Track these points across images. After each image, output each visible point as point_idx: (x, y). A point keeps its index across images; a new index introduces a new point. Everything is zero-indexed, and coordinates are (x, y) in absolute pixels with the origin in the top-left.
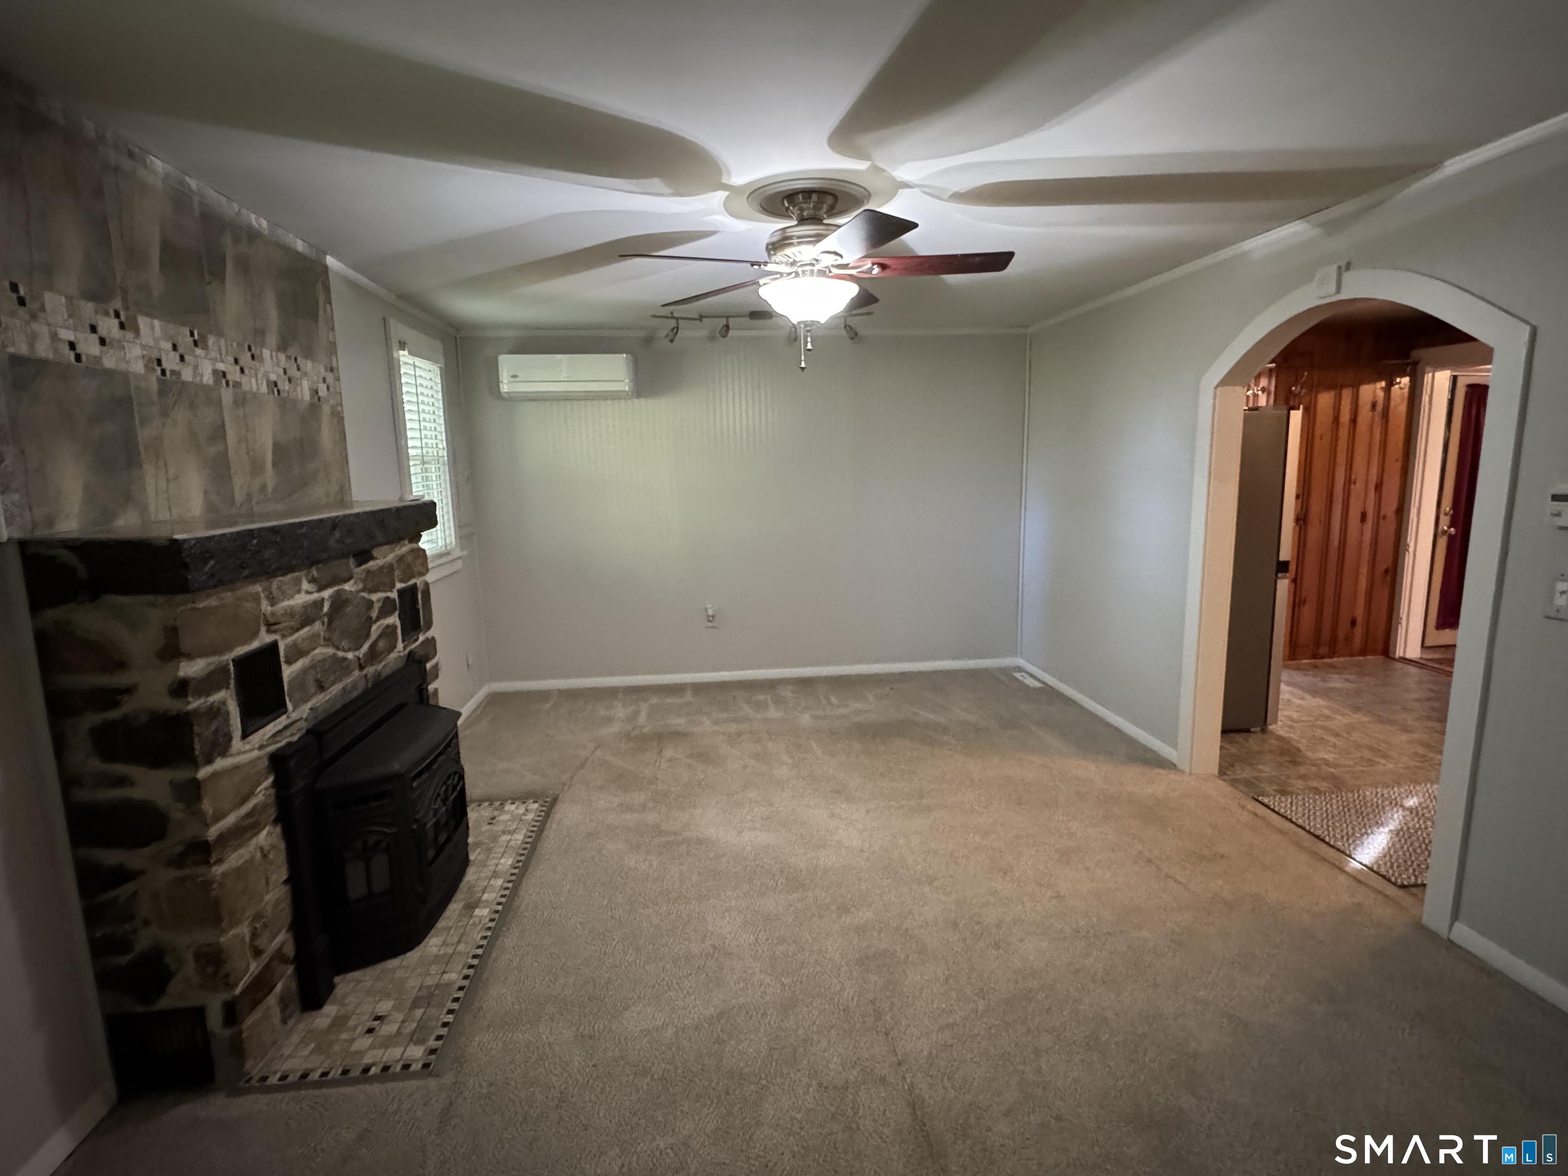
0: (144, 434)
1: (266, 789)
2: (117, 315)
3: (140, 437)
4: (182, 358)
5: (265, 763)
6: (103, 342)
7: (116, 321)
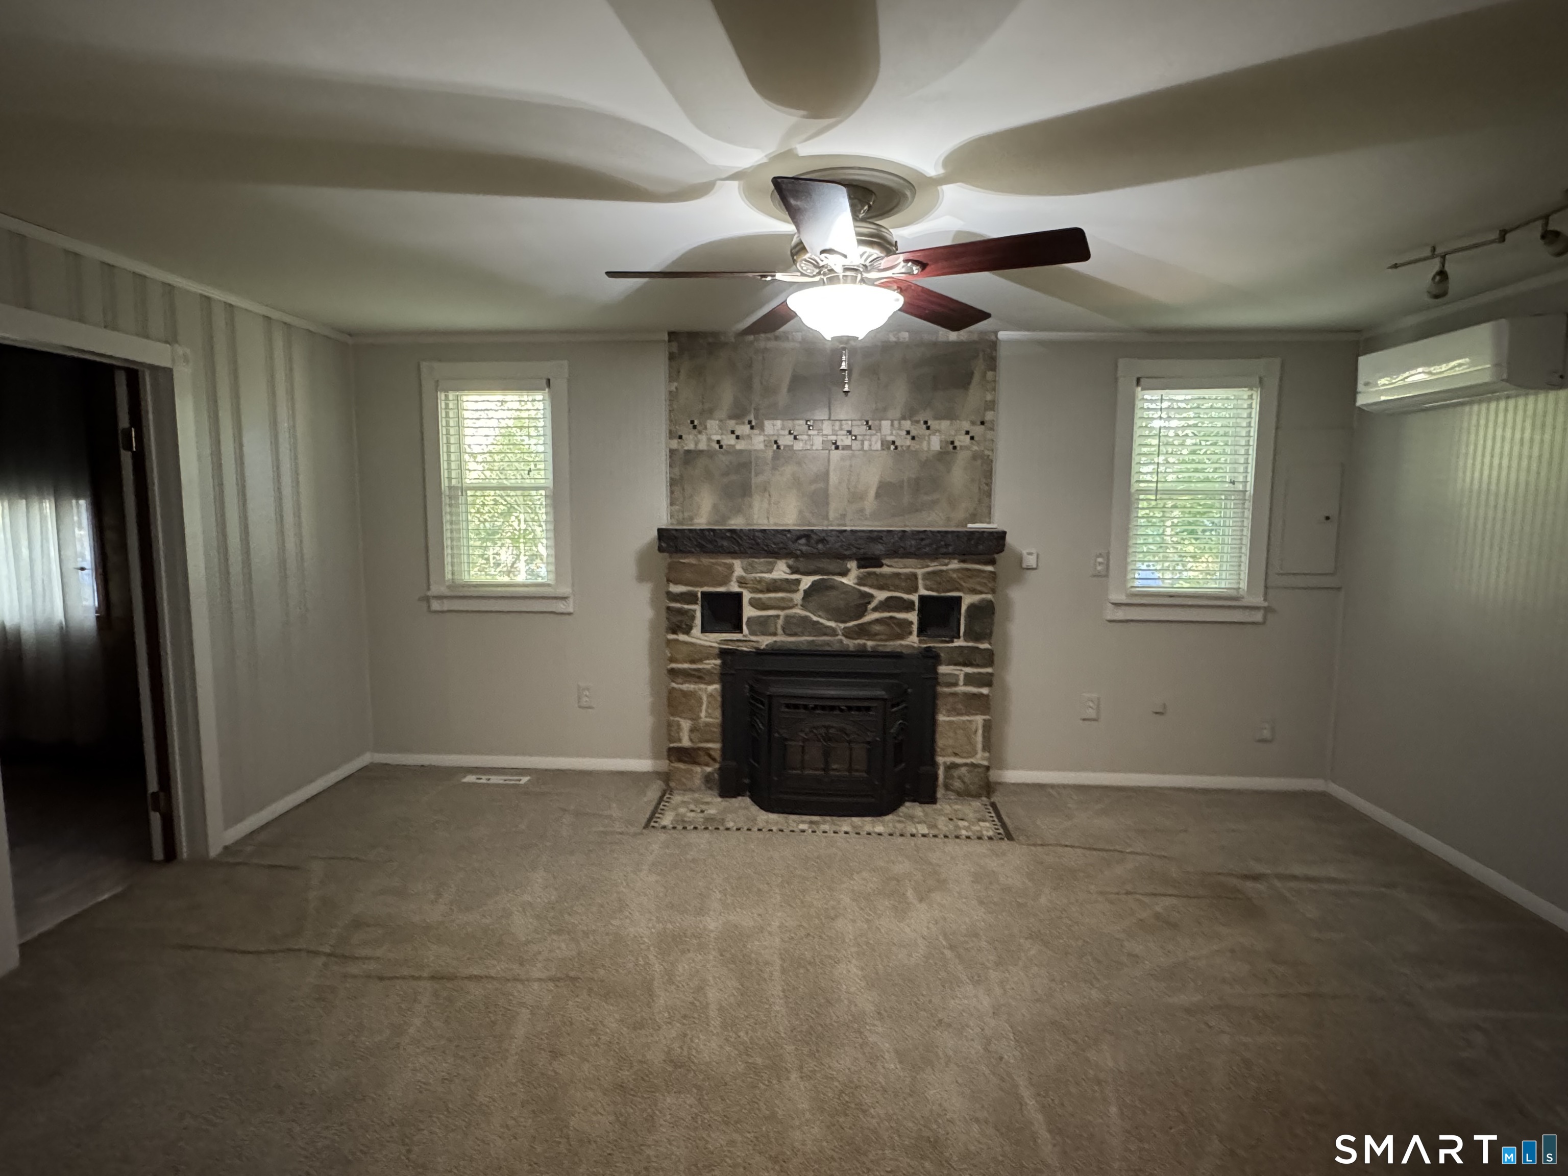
0: (756, 480)
1: (715, 665)
2: (750, 422)
3: (753, 481)
4: (795, 438)
5: (717, 651)
6: (738, 437)
7: (749, 426)
